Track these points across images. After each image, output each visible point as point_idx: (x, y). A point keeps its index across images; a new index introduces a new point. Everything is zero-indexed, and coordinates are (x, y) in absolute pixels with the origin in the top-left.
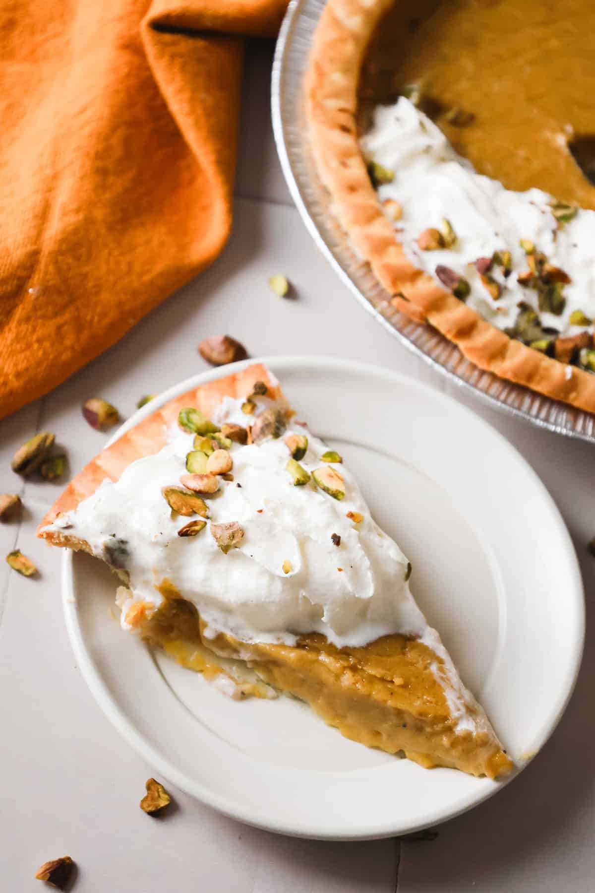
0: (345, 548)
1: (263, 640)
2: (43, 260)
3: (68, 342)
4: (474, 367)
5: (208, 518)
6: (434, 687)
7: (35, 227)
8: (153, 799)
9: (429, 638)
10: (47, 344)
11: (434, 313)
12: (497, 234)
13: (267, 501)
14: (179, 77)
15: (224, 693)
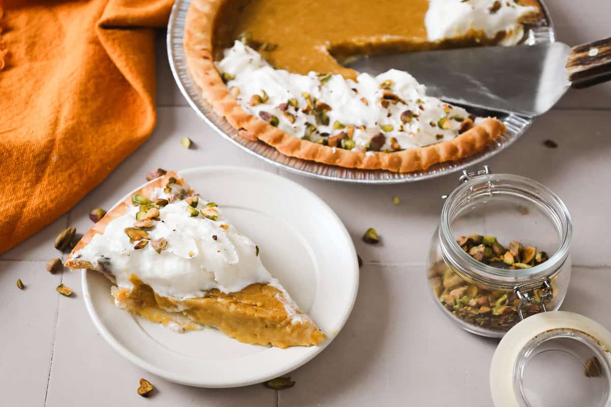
0: (220, 241)
1: (188, 297)
2: (57, 142)
3: (76, 182)
4: (286, 157)
5: (149, 239)
6: (278, 304)
7: (51, 129)
8: (144, 388)
9: (274, 283)
10: (65, 184)
11: (261, 134)
12: (288, 91)
13: (177, 226)
14: (118, 49)
15: (174, 331)
